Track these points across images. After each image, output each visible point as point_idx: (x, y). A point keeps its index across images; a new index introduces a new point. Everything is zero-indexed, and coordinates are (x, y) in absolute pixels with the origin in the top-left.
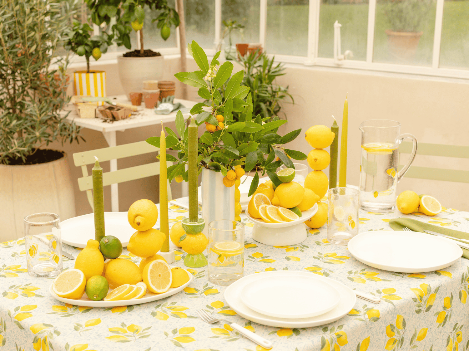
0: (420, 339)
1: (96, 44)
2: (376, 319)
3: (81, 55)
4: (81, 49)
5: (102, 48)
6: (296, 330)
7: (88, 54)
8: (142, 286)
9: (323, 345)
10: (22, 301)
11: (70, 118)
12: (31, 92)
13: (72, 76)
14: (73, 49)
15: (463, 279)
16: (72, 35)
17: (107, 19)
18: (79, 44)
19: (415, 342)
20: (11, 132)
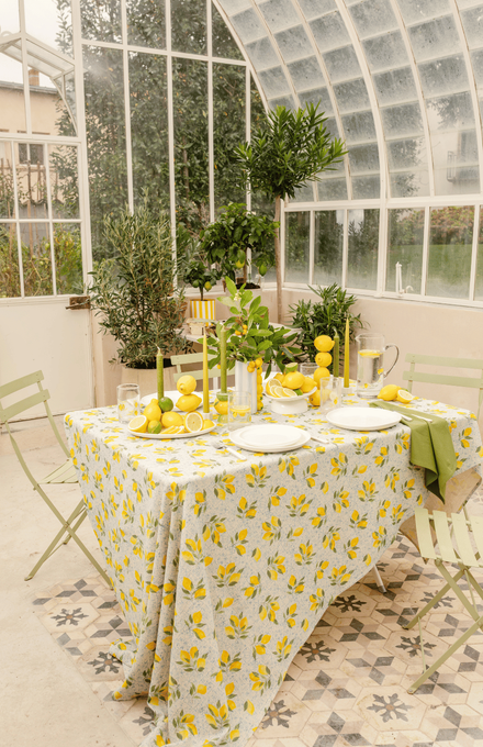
0: (361, 472)
1: (208, 279)
2: (322, 453)
3: (195, 287)
4: (196, 282)
5: (212, 282)
6: (266, 454)
7: (201, 286)
8: (182, 428)
9: (280, 463)
10: (110, 434)
11: (183, 335)
12: (154, 314)
13: (189, 302)
14: (190, 282)
15: (397, 437)
16: (189, 270)
17: (218, 259)
18: (195, 278)
19: (356, 473)
20: (138, 344)
